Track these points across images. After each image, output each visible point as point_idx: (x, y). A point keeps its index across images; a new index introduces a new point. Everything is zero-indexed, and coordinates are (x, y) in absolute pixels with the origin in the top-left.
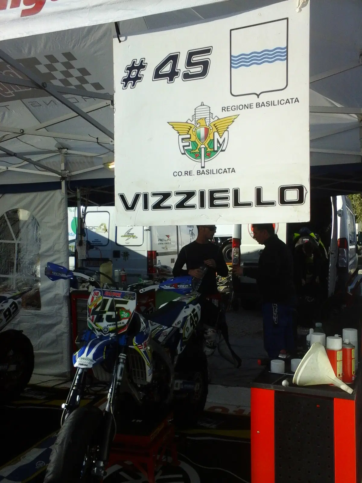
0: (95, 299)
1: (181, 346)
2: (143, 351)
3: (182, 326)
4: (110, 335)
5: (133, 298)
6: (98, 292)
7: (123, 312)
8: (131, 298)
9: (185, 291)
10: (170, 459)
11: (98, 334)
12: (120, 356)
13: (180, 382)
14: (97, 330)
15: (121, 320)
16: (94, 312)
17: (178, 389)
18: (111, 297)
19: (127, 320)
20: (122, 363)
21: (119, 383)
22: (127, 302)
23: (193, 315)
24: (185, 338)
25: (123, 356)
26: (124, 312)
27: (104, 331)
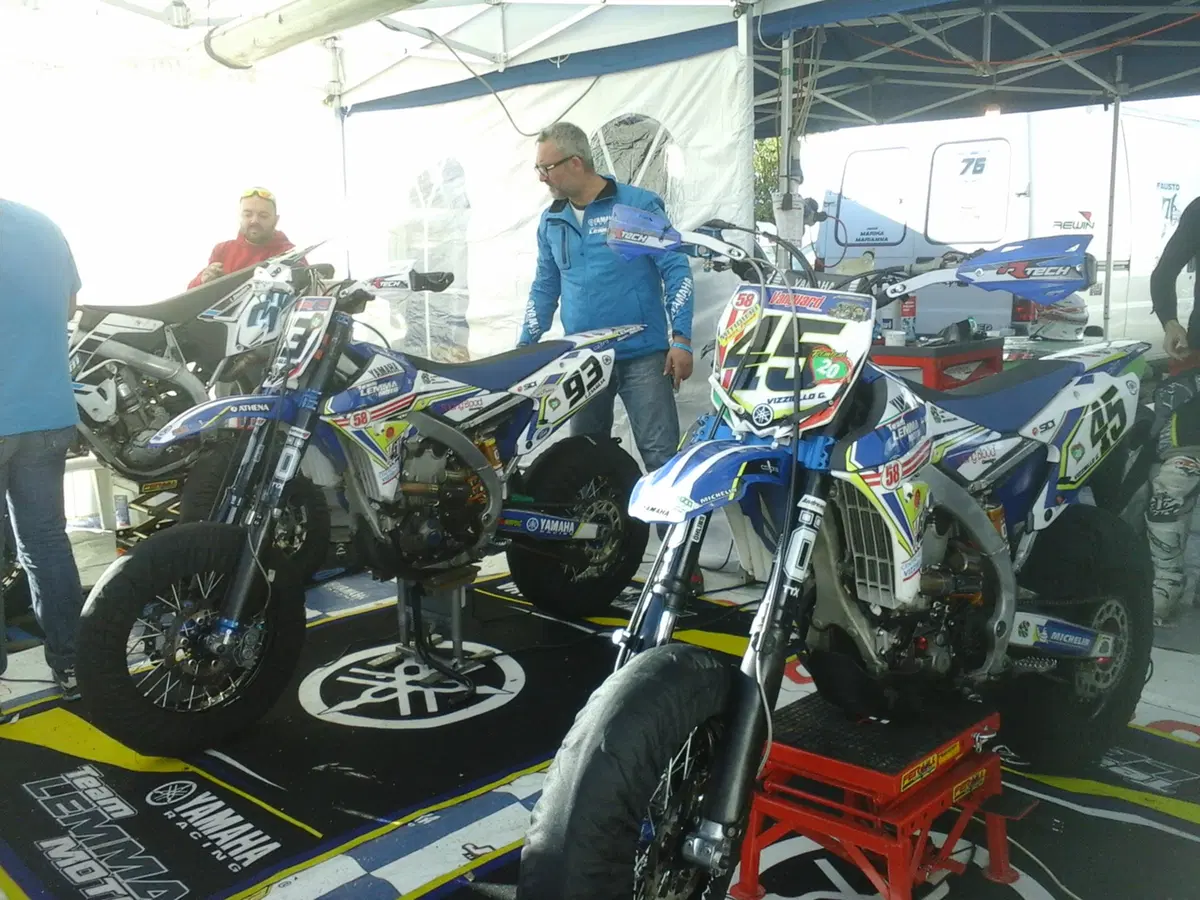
0: (740, 315)
1: (1051, 502)
2: (884, 496)
3: (1058, 441)
4: (774, 431)
5: (860, 312)
6: (753, 295)
7: (824, 362)
8: (855, 314)
9: (1060, 288)
10: (982, 857)
11: (738, 426)
12: (801, 504)
13: (1037, 620)
14: (737, 414)
15: (815, 386)
16: (733, 358)
17: (1029, 641)
18: (789, 309)
19: (836, 387)
20: (807, 525)
21: (793, 589)
22: (842, 326)
23: (1107, 406)
24: (1066, 480)
25: (814, 503)
26: (828, 361)
27: (757, 420)
